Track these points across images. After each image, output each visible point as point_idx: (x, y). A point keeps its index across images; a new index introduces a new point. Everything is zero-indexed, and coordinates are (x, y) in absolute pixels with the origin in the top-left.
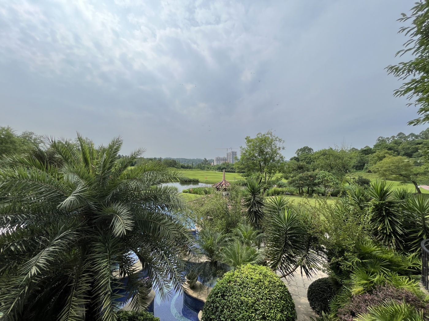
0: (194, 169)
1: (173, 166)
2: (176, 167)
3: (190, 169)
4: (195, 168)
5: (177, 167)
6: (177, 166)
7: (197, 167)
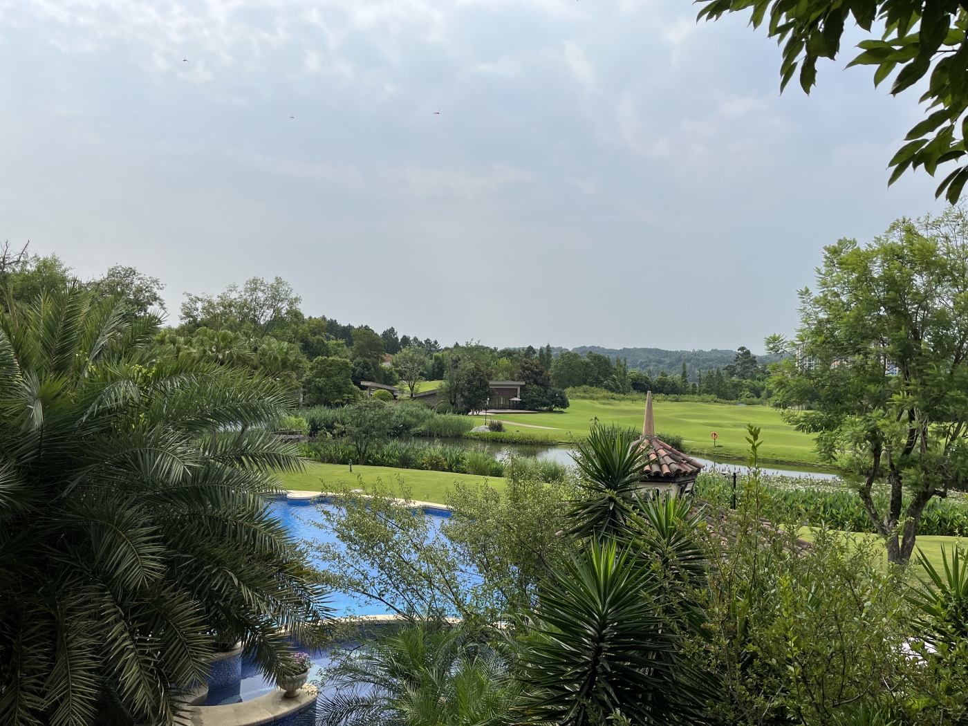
0: (686, 397)
1: (597, 383)
2: (607, 387)
3: (671, 397)
4: (694, 393)
5: (612, 384)
6: (614, 380)
7: (704, 386)
